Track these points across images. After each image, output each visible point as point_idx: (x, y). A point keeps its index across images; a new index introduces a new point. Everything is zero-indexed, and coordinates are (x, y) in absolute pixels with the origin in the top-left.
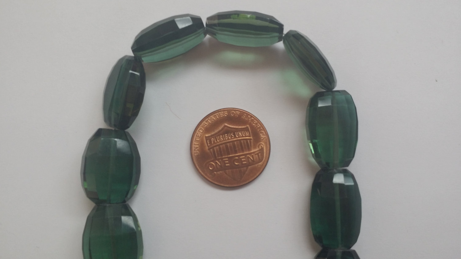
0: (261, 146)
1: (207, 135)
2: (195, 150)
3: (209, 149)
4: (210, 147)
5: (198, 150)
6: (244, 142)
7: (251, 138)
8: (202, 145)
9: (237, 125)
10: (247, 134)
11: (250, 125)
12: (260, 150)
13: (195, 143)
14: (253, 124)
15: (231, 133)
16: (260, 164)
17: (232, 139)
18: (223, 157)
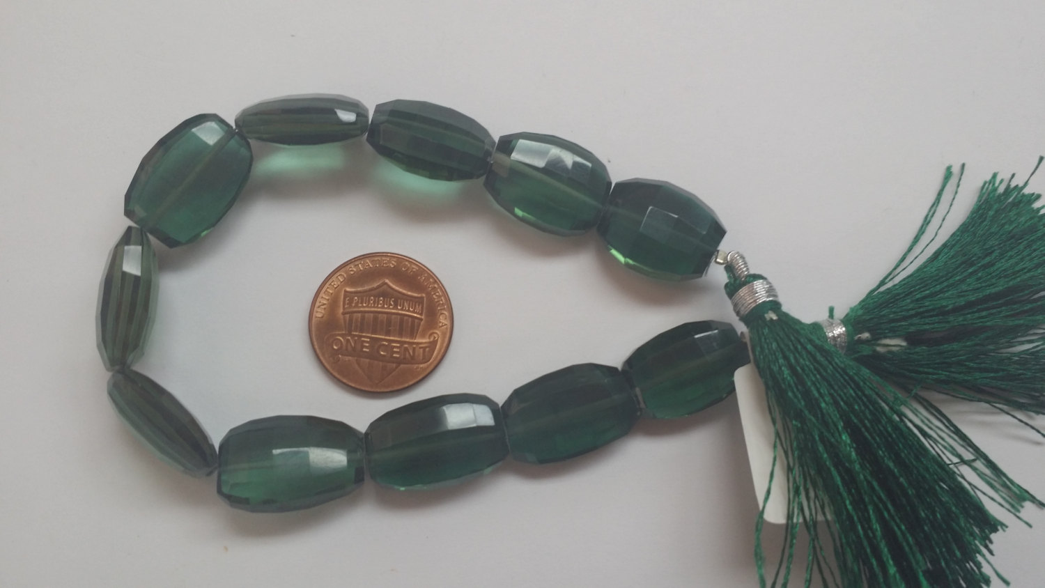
0: (435, 338)
1: (348, 289)
2: (319, 307)
3: (344, 314)
4: (347, 310)
5: (325, 309)
6: (407, 320)
7: (423, 317)
8: (333, 303)
9: (404, 287)
10: (418, 309)
12: (430, 342)
13: (324, 296)
14: (434, 296)
15: (391, 299)
16: (421, 366)
17: (389, 308)
18: (364, 334)
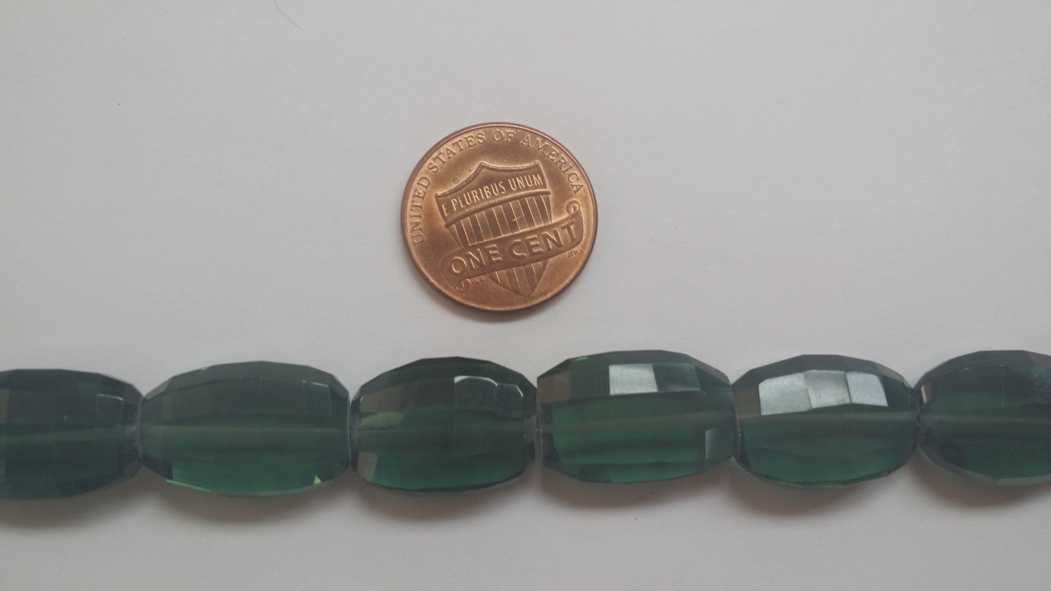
0: (575, 208)
1: (440, 193)
2: (413, 230)
3: (447, 226)
4: (450, 220)
5: (421, 229)
6: (531, 201)
7: (548, 189)
8: (429, 215)
9: (510, 161)
10: (538, 182)
11: (543, 158)
12: (573, 216)
13: (412, 214)
14: (551, 157)
15: (498, 183)
16: (575, 250)
17: (501, 195)
18: (485, 241)
